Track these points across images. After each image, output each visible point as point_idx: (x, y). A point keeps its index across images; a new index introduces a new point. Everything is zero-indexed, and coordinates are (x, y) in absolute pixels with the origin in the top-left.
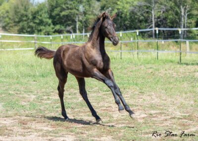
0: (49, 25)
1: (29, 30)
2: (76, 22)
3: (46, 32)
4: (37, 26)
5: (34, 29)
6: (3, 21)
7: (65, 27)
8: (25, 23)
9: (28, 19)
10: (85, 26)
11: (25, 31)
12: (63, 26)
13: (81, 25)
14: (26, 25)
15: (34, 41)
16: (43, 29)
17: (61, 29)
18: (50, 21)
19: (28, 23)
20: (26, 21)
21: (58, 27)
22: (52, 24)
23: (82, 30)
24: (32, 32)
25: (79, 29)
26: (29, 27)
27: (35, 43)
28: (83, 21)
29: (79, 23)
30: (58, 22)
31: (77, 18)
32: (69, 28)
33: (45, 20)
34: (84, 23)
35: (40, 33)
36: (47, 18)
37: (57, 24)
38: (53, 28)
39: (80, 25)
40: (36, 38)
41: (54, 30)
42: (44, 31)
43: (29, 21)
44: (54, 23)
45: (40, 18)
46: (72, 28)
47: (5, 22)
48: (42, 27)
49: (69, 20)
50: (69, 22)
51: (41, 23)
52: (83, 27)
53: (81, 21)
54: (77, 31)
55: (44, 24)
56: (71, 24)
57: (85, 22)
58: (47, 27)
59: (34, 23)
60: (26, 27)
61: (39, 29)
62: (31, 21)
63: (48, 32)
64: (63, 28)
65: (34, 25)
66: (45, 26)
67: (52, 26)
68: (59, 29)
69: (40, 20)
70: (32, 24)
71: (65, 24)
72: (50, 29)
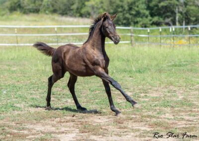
0: (147, 17)
1: (124, 22)
2: (175, 14)
3: (143, 24)
4: (133, 18)
5: (130, 20)
6: (97, 13)
7: (164, 19)
8: (121, 14)
9: (124, 10)
10: (186, 18)
11: (120, 23)
12: (162, 17)
13: (182, 16)
14: (121, 17)
15: (130, 34)
16: (140, 21)
17: (159, 21)
18: (147, 12)
19: (124, 15)
20: (121, 12)
21: (156, 19)
22: (149, 16)
23: (183, 22)
24: (128, 24)
25: (179, 21)
26: (125, 19)
27: (131, 36)
28: (183, 12)
29: (179, 14)
30: (156, 14)
31: (177, 10)
32: (168, 20)
33: (142, 11)
34: (185, 15)
35: (136, 25)
36: (145, 9)
37: (155, 15)
38: (150, 20)
39: (179, 16)
40: (132, 31)
41: (151, 22)
42: (141, 23)
43: (125, 12)
44: (152, 15)
45: (136, 9)
46: (172, 20)
47: (99, 13)
48: (139, 19)
49: (168, 12)
50: (168, 14)
51: (138, 14)
52: (184, 19)
53: (181, 13)
54: (177, 23)
55: (141, 15)
56: (170, 16)
57: (185, 13)
58: (144, 18)
59: (130, 14)
60: (122, 19)
61: (136, 20)
62: (127, 13)
63: (145, 24)
64: (161, 20)
65: (130, 17)
66: (142, 17)
67: (150, 18)
68: (157, 21)
69: (136, 11)
70: (127, 15)
71: (164, 16)
72: (147, 21)
